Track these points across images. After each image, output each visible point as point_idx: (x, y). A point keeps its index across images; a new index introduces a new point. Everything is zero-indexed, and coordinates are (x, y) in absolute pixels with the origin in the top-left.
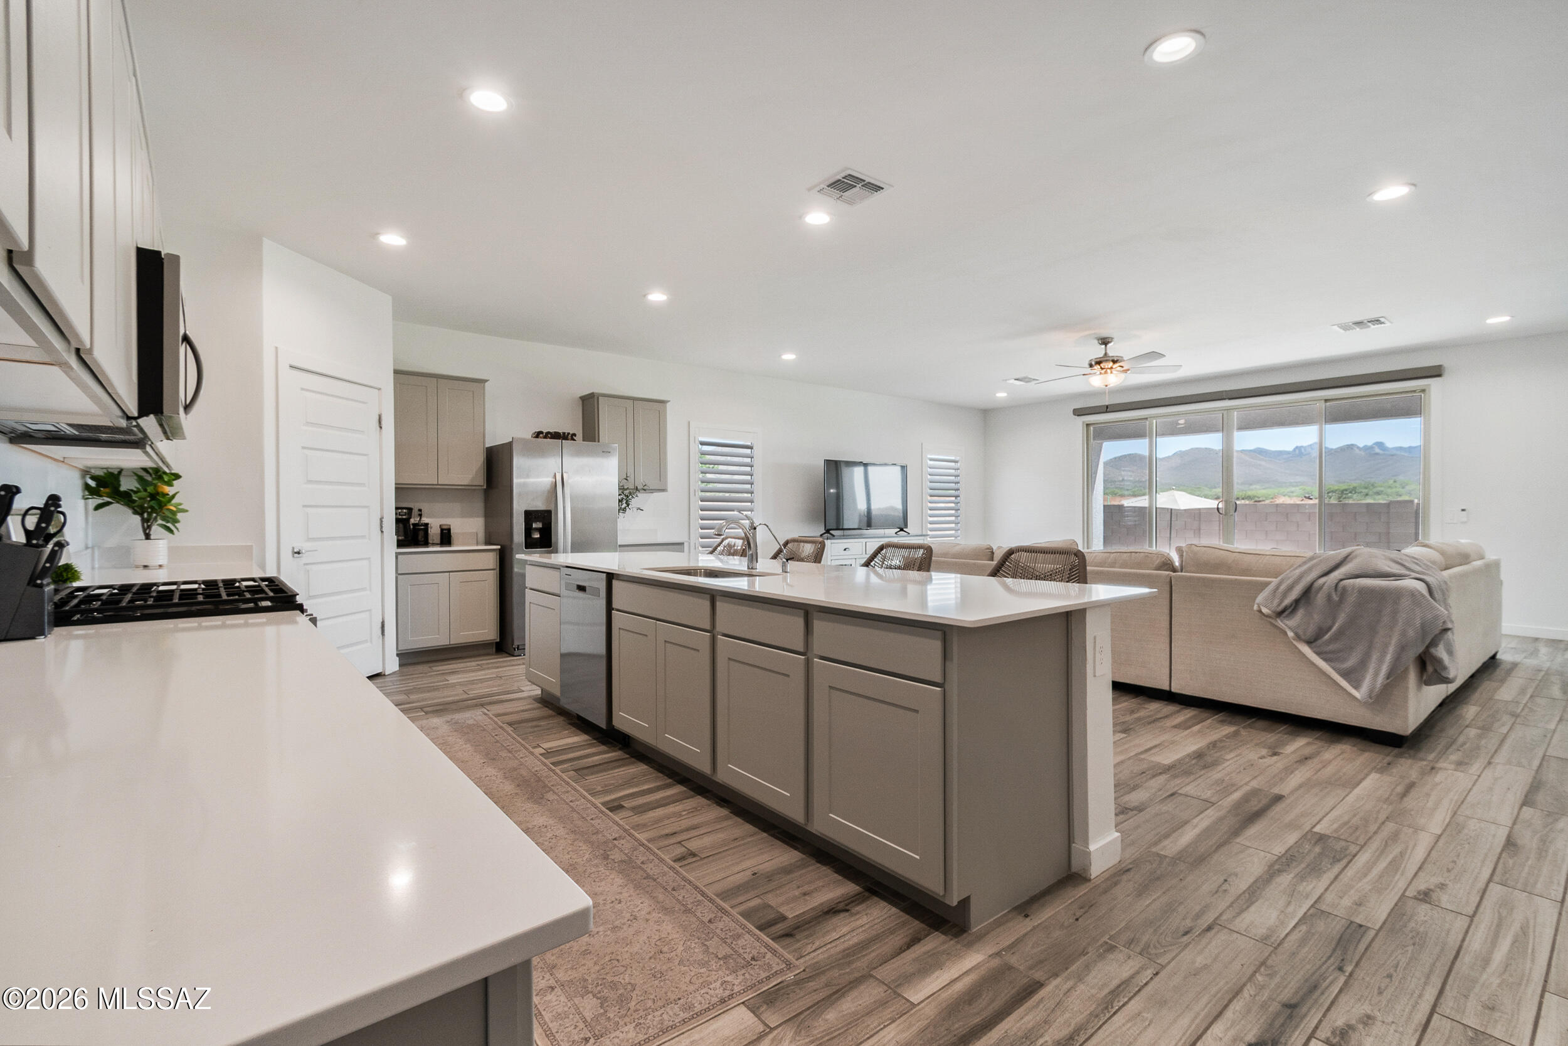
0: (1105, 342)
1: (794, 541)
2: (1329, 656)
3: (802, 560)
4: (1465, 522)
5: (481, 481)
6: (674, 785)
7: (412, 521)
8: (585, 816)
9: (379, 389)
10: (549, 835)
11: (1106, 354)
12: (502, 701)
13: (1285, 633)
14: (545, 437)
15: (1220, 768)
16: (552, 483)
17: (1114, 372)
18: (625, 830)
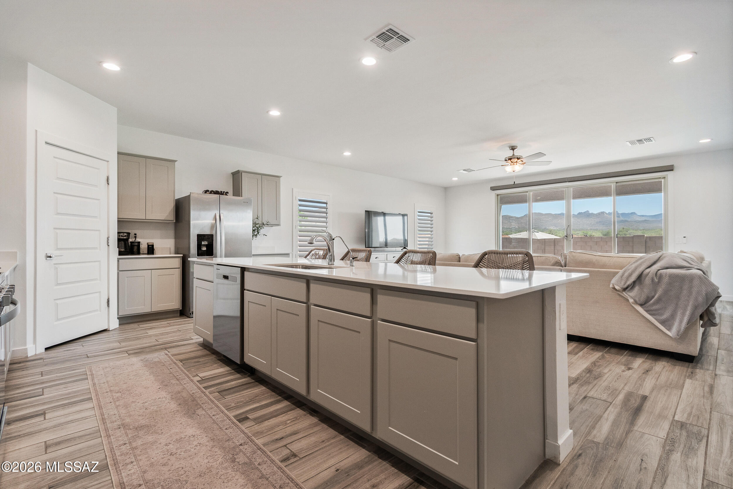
0: (513, 148)
1: (353, 250)
2: (653, 312)
3: (360, 260)
4: (685, 243)
5: (172, 218)
6: (282, 401)
7: (130, 240)
8: (222, 426)
9: (108, 161)
10: (195, 443)
11: (513, 155)
12: (179, 346)
13: (628, 300)
14: (211, 193)
15: (604, 378)
16: (214, 219)
17: (518, 164)
18: (248, 437)
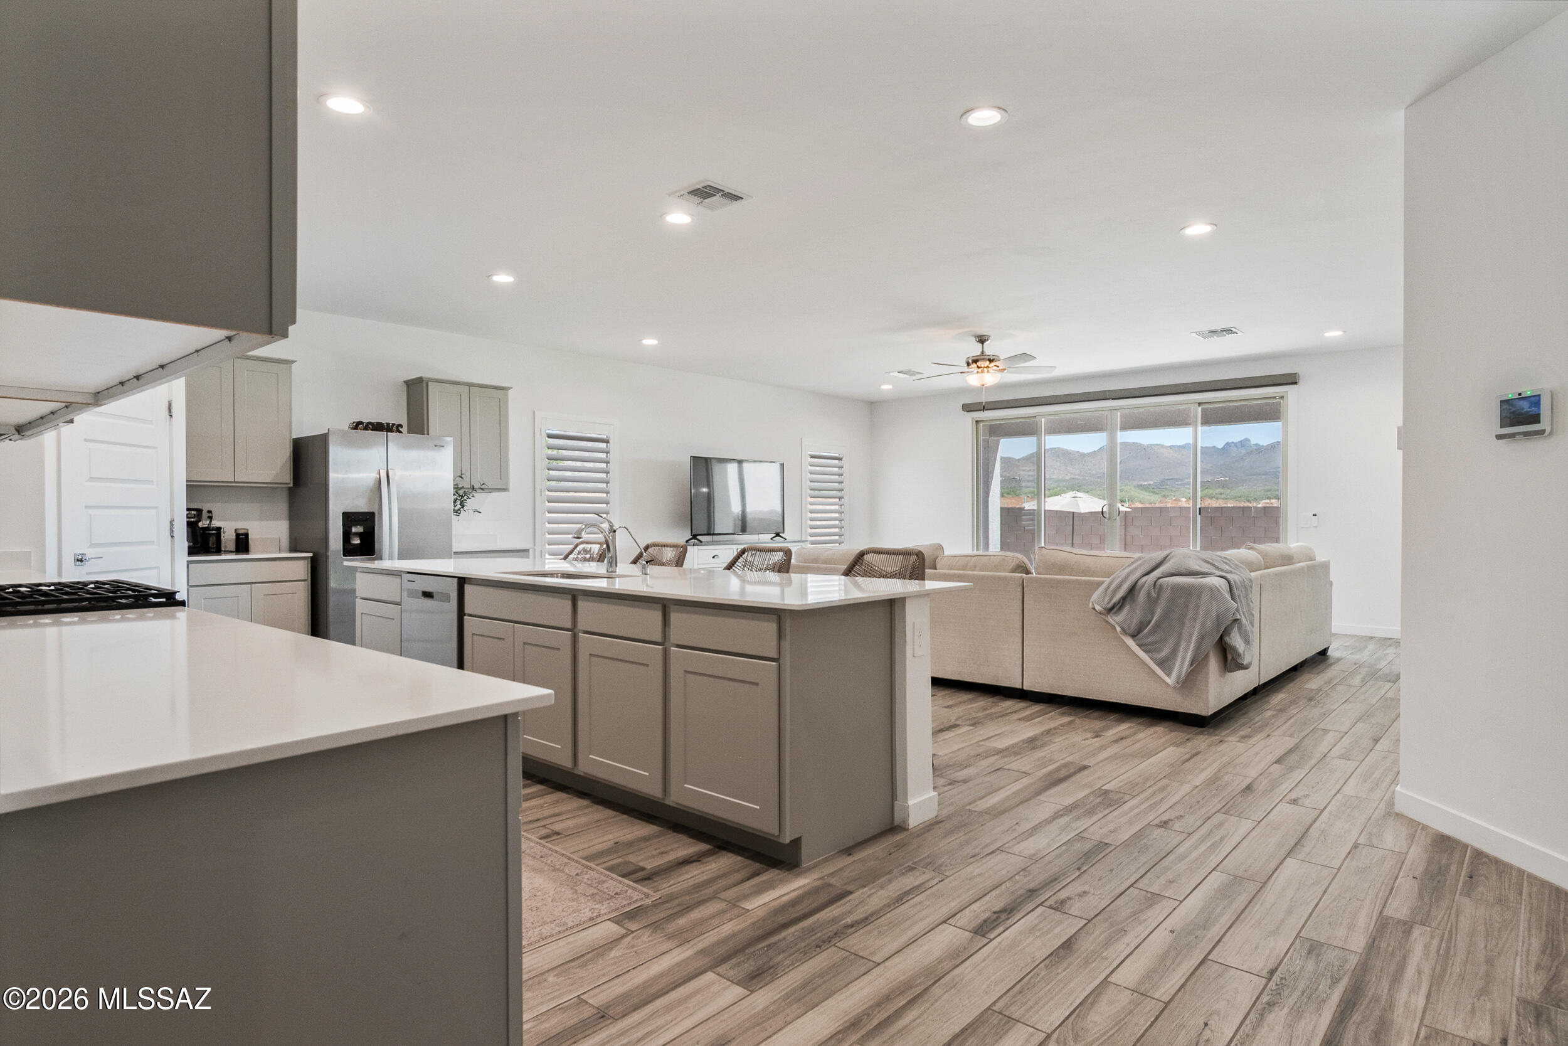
0: (982, 340)
1: (655, 545)
2: (1149, 647)
3: (663, 564)
4: (1316, 527)
5: (287, 478)
6: (533, 785)
11: (983, 352)
13: (1115, 628)
14: (366, 428)
15: (1046, 748)
16: (376, 480)
17: (991, 371)
